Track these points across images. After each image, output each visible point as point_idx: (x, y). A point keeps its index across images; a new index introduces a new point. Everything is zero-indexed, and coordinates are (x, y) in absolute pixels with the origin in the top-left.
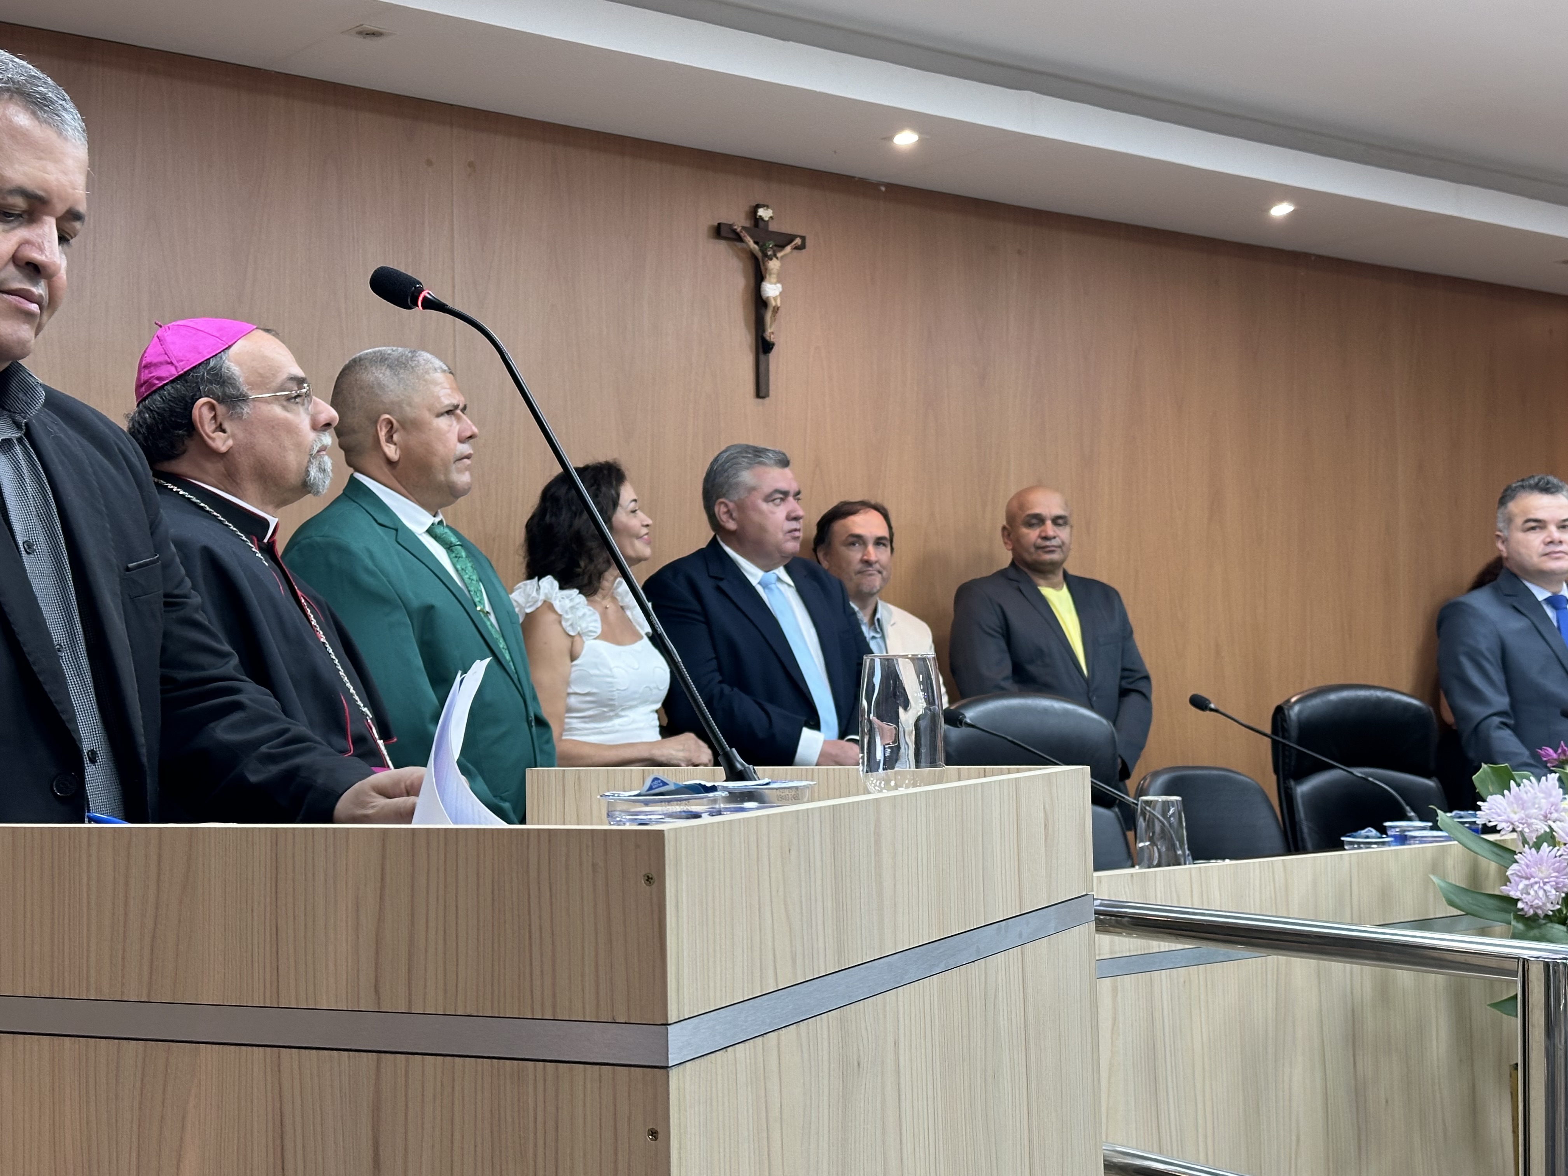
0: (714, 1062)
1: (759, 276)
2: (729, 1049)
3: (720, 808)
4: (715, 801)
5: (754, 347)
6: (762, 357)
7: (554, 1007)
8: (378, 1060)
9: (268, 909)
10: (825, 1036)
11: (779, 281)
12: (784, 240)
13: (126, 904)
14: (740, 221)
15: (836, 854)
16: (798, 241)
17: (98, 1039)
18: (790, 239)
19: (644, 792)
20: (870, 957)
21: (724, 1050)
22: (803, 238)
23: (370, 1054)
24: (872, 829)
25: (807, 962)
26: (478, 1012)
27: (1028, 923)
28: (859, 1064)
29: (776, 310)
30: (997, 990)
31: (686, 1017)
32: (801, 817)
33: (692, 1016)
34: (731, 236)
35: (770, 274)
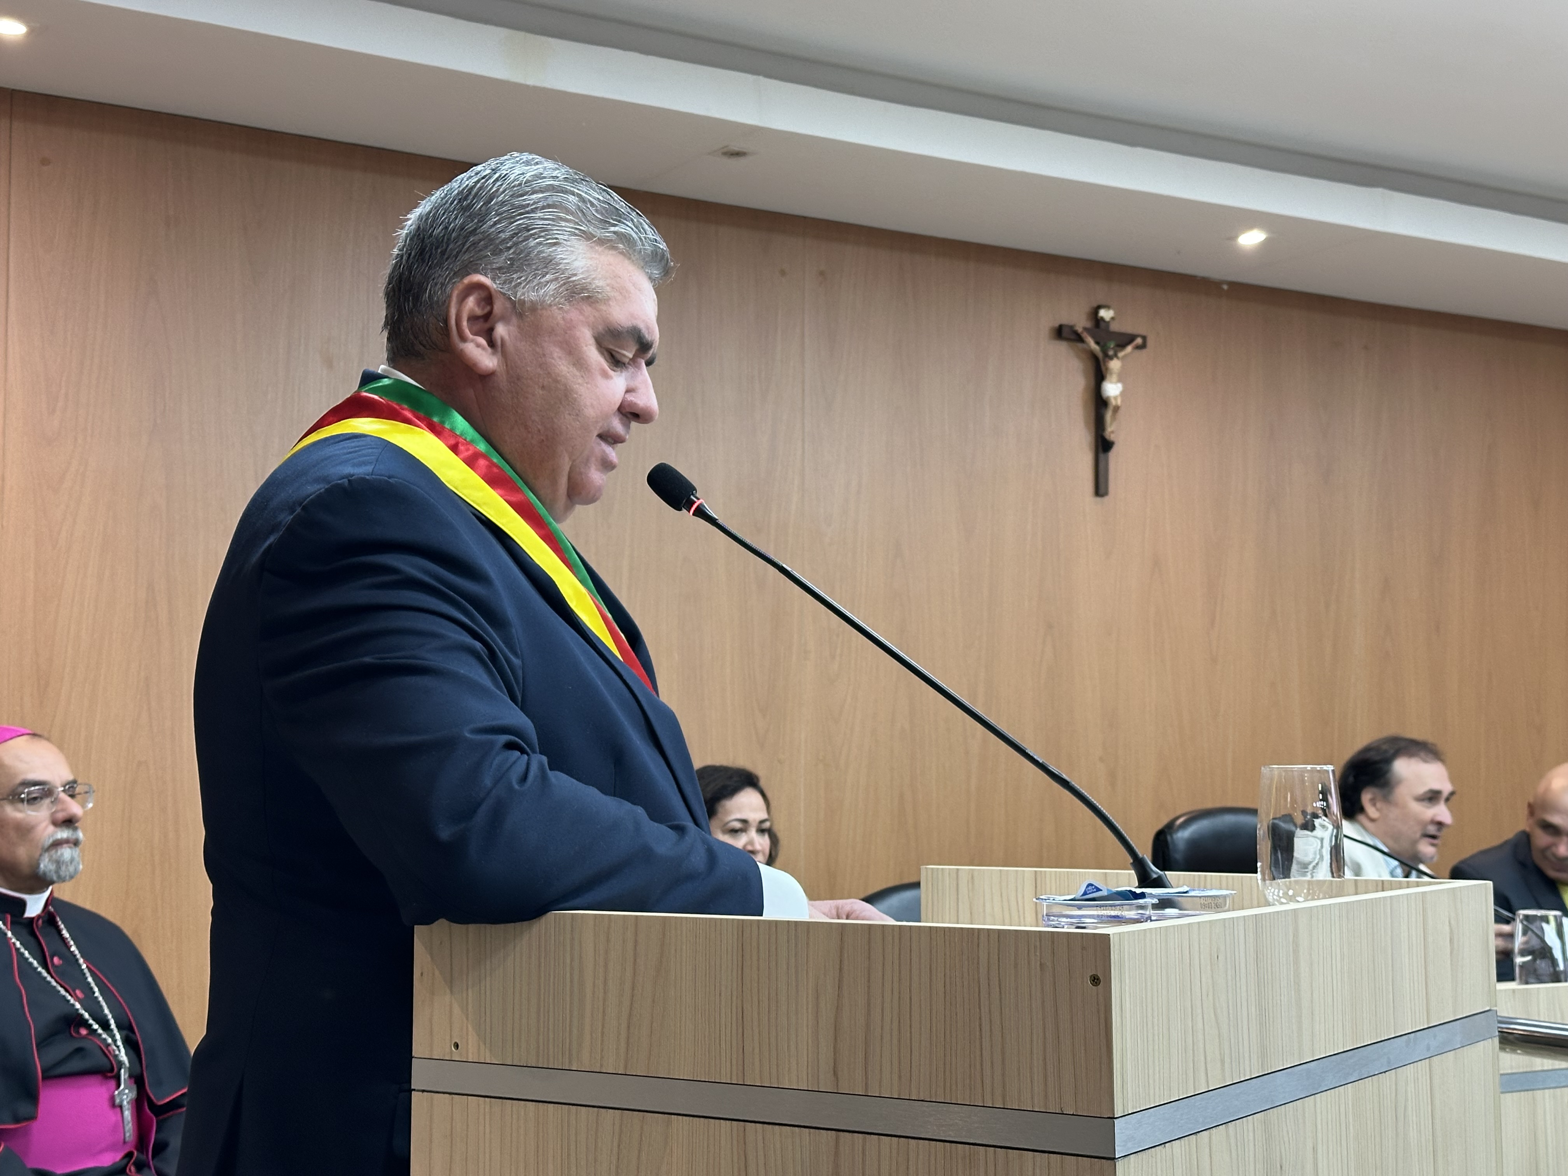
0: (1154, 1156)
1: (1099, 376)
2: (1167, 1145)
3: (1150, 914)
4: (1142, 907)
5: (1093, 447)
6: (1102, 456)
7: (1004, 1097)
8: (837, 1138)
9: (735, 993)
10: (1251, 1138)
11: (1120, 380)
12: (1124, 340)
13: (605, 982)
14: (1081, 322)
15: (1259, 963)
16: (1139, 341)
17: (579, 1107)
18: (1130, 339)
19: (1079, 897)
20: (1291, 1063)
21: (1163, 1146)
22: (1144, 338)
23: (829, 1132)
24: (1291, 940)
25: (1234, 1066)
26: (931, 1097)
27: (1435, 1037)
28: (1281, 1167)
29: (1117, 409)
30: (1406, 1100)
31: (1130, 1112)
32: (1227, 925)
33: (1135, 1111)
34: (1073, 337)
35: (1111, 374)
